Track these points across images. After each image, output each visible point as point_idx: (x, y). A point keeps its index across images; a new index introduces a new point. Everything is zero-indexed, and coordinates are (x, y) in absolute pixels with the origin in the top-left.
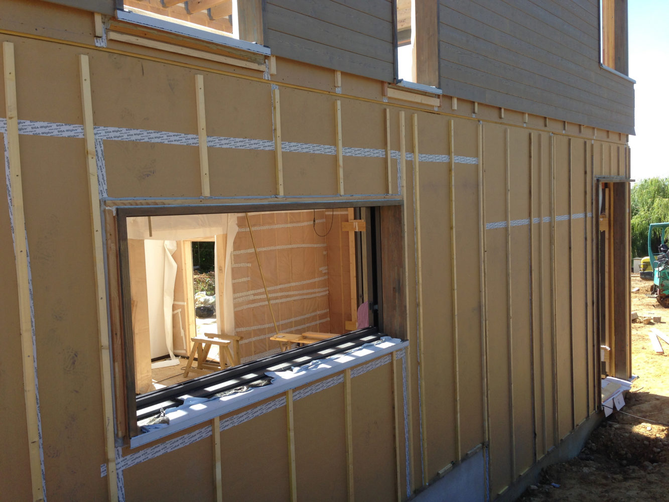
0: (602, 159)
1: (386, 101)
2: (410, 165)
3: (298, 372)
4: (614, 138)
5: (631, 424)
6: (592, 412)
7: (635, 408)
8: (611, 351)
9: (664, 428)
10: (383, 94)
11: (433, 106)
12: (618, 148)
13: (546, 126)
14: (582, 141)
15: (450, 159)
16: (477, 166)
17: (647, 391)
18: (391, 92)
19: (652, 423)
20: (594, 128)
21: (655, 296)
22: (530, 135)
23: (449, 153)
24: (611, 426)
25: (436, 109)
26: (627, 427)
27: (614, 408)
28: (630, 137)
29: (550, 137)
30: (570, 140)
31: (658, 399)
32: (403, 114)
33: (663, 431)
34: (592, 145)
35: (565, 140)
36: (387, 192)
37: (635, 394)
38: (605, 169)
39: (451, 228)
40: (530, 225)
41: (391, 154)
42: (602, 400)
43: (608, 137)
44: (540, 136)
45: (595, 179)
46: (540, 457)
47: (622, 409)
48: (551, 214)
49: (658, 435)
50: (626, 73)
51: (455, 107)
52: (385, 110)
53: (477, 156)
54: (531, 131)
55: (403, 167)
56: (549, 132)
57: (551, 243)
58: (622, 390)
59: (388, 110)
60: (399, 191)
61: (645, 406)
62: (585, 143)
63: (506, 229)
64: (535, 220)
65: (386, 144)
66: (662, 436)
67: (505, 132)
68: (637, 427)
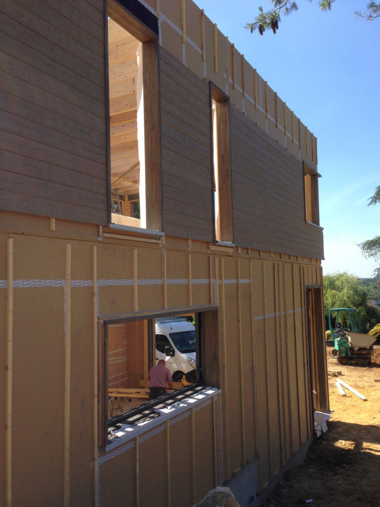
0: (308, 275)
1: (209, 252)
2: (220, 286)
3: (171, 409)
4: (314, 262)
5: (332, 441)
6: (310, 434)
7: (334, 431)
8: (317, 394)
9: (353, 443)
10: (208, 248)
11: (230, 253)
12: (316, 268)
13: (281, 258)
14: (298, 265)
15: (238, 281)
16: (250, 284)
17: (339, 420)
18: (212, 248)
19: (345, 440)
20: (304, 258)
21: (336, 357)
22: (274, 264)
23: (237, 278)
24: (321, 443)
25: (231, 254)
26: (331, 443)
27: (322, 431)
28: (322, 261)
29: (283, 264)
30: (292, 265)
31: (346, 425)
32: (217, 259)
33: (352, 444)
34: (303, 267)
35: (290, 265)
36: (210, 303)
37: (332, 422)
38: (310, 281)
39: (239, 321)
40: (275, 316)
41: (212, 280)
42: (315, 426)
43: (311, 262)
44: (278, 264)
45: (305, 287)
46: (284, 464)
47: (326, 432)
48: (285, 310)
49: (349, 447)
50: (319, 224)
51: (240, 252)
52: (209, 257)
53: (250, 278)
54: (274, 262)
55: (217, 288)
56: (282, 262)
57: (286, 327)
58: (325, 420)
59: (211, 258)
60: (216, 302)
61: (340, 430)
62: (300, 266)
63: (264, 320)
64: (278, 314)
65: (209, 275)
66: (352, 447)
67: (262, 263)
68: (337, 443)
